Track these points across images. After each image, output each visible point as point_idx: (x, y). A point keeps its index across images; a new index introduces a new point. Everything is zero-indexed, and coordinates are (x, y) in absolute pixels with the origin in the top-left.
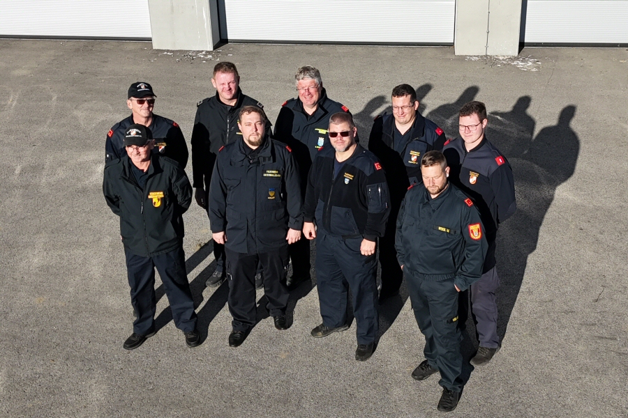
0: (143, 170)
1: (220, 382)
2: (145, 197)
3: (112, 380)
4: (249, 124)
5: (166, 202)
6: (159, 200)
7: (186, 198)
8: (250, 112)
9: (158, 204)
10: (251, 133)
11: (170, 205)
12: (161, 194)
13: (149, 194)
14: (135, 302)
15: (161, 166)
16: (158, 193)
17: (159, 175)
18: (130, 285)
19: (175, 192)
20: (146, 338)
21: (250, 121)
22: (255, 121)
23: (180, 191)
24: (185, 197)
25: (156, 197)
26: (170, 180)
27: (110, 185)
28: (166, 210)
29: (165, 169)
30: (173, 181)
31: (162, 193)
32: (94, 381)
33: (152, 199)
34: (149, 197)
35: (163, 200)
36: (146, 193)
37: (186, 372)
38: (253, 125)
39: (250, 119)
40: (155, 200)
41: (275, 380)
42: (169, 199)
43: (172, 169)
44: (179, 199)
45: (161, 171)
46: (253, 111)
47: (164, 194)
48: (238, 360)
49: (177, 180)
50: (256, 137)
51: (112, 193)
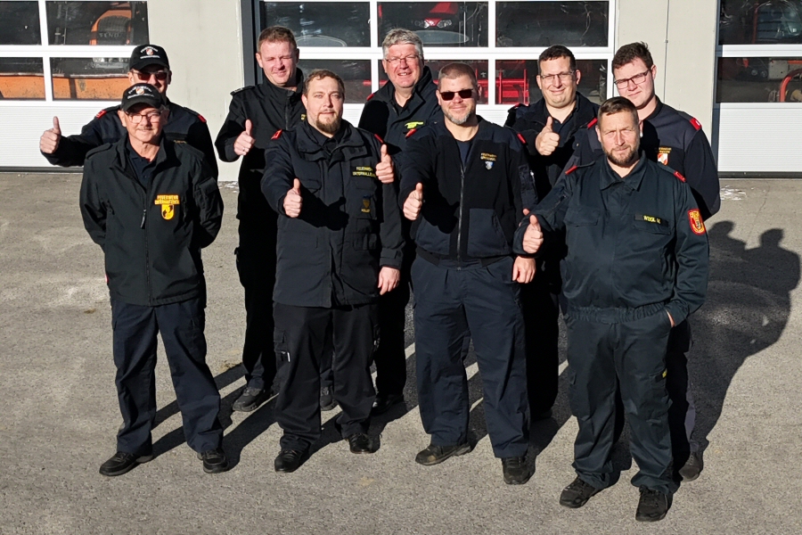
0: (149, 160)
1: (260, 511)
2: (150, 202)
3: (78, 511)
4: (321, 95)
5: (182, 214)
6: (171, 207)
7: (213, 217)
8: (322, 76)
9: (170, 215)
10: (322, 109)
11: (188, 220)
12: (174, 199)
13: (156, 198)
14: (123, 394)
15: (177, 156)
16: (170, 197)
17: (174, 169)
18: (116, 364)
19: (197, 200)
20: (138, 464)
21: (321, 90)
22: (330, 90)
23: (205, 201)
24: (212, 214)
25: (167, 204)
26: (190, 179)
27: (94, 186)
28: (182, 228)
29: (182, 160)
30: (195, 180)
31: (177, 197)
32: (47, 511)
33: (160, 206)
34: (157, 202)
35: (177, 209)
36: (152, 195)
37: (204, 501)
38: (326, 96)
39: (322, 87)
40: (165, 208)
41: (352, 510)
42: (187, 209)
43: (193, 161)
44: (203, 215)
45: (178, 163)
46: (328, 75)
47: (180, 199)
48: (290, 488)
49: (201, 180)
50: (329, 116)
51: (96, 202)
